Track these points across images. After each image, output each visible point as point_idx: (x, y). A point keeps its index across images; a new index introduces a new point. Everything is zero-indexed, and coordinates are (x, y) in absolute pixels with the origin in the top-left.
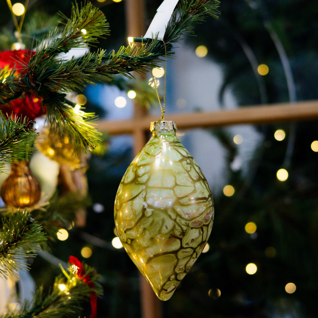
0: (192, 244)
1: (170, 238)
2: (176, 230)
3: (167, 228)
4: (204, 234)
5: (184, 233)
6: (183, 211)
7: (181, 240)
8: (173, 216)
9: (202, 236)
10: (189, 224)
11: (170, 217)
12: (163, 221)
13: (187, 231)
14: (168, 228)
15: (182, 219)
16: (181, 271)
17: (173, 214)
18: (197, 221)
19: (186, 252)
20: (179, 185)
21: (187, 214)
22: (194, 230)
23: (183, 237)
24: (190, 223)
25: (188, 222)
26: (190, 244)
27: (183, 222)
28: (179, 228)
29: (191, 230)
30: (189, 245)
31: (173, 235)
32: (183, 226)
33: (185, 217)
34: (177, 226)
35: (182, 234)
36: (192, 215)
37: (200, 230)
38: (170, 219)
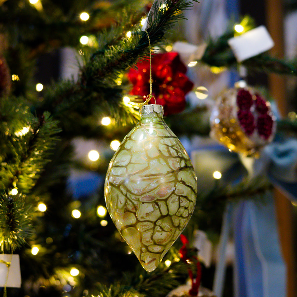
0: (147, 218)
1: (125, 212)
2: (128, 204)
3: (121, 203)
4: (161, 208)
6: (132, 187)
7: (135, 214)
8: (125, 192)
9: (158, 210)
10: (139, 199)
11: (122, 192)
12: (118, 196)
14: (122, 203)
15: (132, 195)
16: (150, 244)
17: (124, 190)
18: (148, 196)
19: (145, 225)
20: (133, 163)
21: (137, 190)
22: (146, 205)
23: (136, 211)
24: (140, 198)
25: (138, 197)
26: (145, 218)
27: (133, 197)
28: (130, 203)
29: (143, 204)
30: (145, 219)
31: (127, 209)
32: (133, 201)
33: (134, 192)
34: (128, 201)
35: (134, 209)
36: (141, 190)
37: (154, 205)
38: (122, 195)
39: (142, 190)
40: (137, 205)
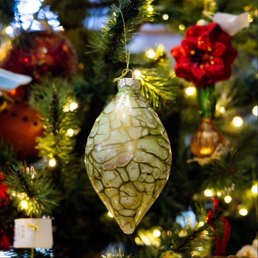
0: (111, 185)
1: (94, 179)
2: (95, 172)
5: (100, 175)
6: (96, 157)
7: (101, 181)
10: (102, 167)
11: (90, 161)
13: (102, 173)
14: (91, 171)
15: (97, 163)
17: (91, 159)
18: (109, 164)
19: (111, 191)
20: (98, 134)
21: (100, 159)
22: (108, 172)
23: (101, 178)
25: (101, 165)
27: (98, 165)
29: (105, 172)
30: (109, 185)
31: (95, 177)
32: (98, 169)
33: (98, 161)
34: (95, 169)
36: (103, 159)
37: (114, 173)
38: (90, 164)
39: (104, 159)
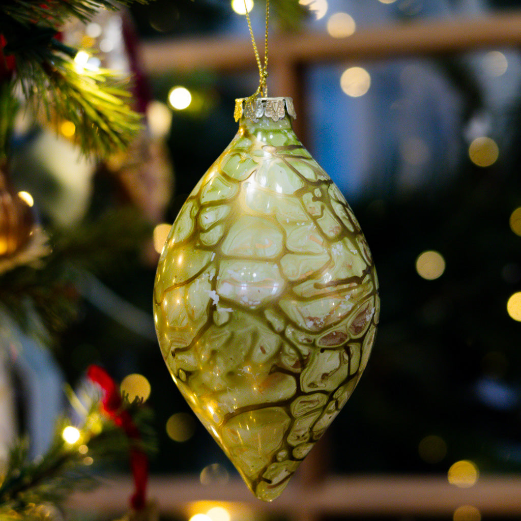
0: (323, 385)
1: (271, 373)
2: (286, 355)
3: (264, 351)
4: (352, 360)
5: (303, 362)
6: (301, 314)
7: (297, 377)
9: (347, 364)
10: (315, 340)
11: (270, 326)
12: (255, 335)
13: (311, 358)
14: (267, 351)
15: (299, 332)
16: (302, 442)
17: (276, 320)
18: (335, 334)
19: (311, 402)
20: (292, 253)
21: (311, 319)
22: (327, 354)
23: (302, 371)
24: (318, 338)
25: (312, 337)
26: (318, 384)
27: (301, 337)
28: (292, 351)
29: (321, 354)
30: (317, 386)
31: (279, 366)
32: (300, 347)
33: (304, 326)
34: (287, 348)
35: (300, 365)
36: (322, 320)
37: (342, 353)
38: (270, 331)
39: (324, 320)
40: (308, 356)
